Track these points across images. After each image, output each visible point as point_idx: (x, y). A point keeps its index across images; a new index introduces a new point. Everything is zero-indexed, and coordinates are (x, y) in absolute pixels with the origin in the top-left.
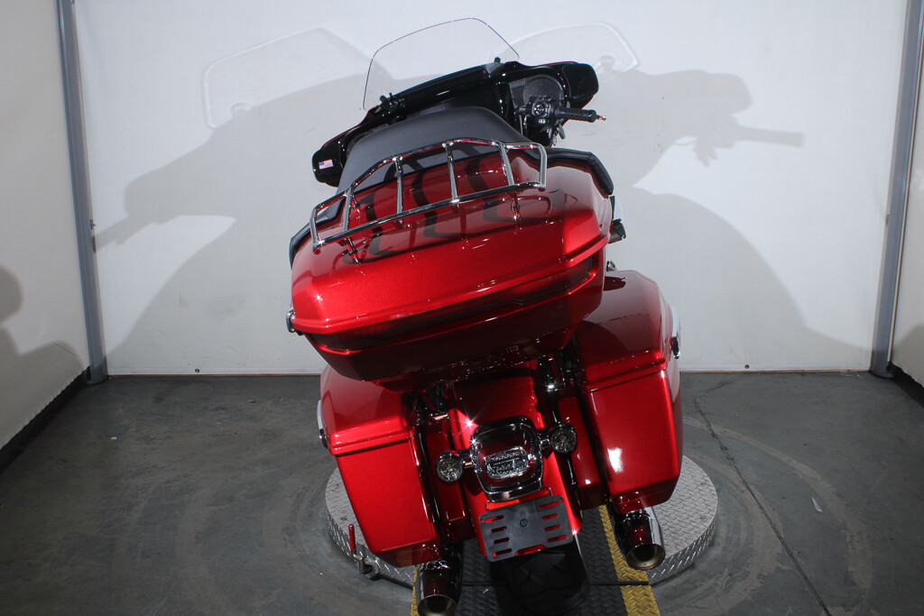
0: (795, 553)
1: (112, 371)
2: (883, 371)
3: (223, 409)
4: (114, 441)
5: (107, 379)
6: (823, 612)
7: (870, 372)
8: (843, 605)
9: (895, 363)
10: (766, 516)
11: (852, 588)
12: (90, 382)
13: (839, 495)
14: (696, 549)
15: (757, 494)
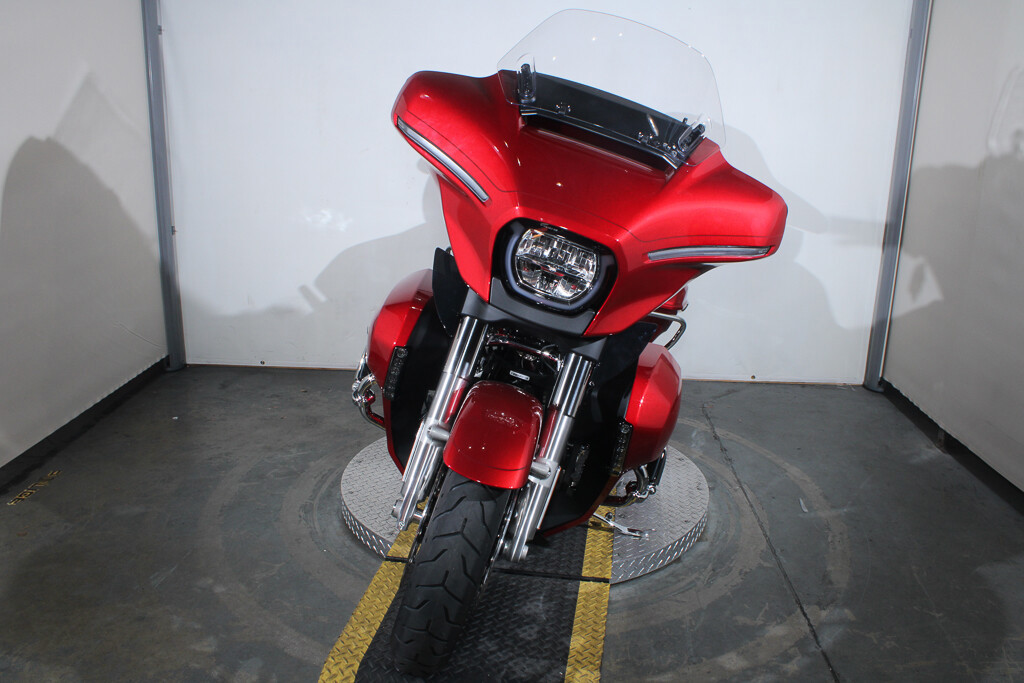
0: (778, 551)
1: (190, 360)
2: (875, 385)
3: (278, 396)
4: (175, 420)
5: (185, 367)
6: (799, 610)
7: (864, 386)
8: (819, 604)
9: (886, 379)
10: (755, 514)
11: (830, 586)
12: (169, 369)
13: (826, 497)
14: (684, 545)
15: (748, 492)
